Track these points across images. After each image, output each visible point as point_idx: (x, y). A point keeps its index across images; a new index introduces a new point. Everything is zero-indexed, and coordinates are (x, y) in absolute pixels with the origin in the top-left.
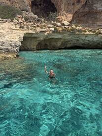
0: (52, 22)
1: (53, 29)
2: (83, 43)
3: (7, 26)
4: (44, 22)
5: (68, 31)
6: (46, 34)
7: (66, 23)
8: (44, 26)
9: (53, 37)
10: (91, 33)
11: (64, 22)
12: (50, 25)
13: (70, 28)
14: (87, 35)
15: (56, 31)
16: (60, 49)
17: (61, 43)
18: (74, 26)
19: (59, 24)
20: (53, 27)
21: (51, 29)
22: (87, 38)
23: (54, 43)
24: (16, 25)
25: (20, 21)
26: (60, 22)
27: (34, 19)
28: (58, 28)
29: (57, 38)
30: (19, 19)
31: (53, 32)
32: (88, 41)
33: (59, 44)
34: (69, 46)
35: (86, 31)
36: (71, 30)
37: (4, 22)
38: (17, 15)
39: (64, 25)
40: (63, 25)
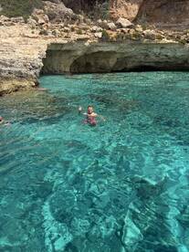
0: (100, 21)
1: (100, 35)
2: (157, 60)
3: (18, 31)
4: (85, 22)
5: (129, 38)
6: (87, 44)
7: (125, 23)
8: (84, 29)
9: (100, 49)
10: (171, 41)
11: (121, 20)
12: (95, 28)
13: (132, 31)
14: (163, 46)
15: (105, 39)
16: (113, 71)
17: (115, 60)
18: (139, 28)
19: (112, 25)
20: (100, 31)
21: (96, 34)
22: (163, 51)
23: (102, 62)
24: (33, 28)
25: (41, 21)
26: (114, 20)
27: (66, 16)
28: (109, 32)
29: (107, 52)
30: (38, 16)
31: (101, 40)
32: (166, 56)
33: (112, 62)
34: (130, 65)
35: (160, 38)
36: (135, 35)
37: (12, 24)
38: (36, 10)
39: (122, 27)
40: (120, 26)
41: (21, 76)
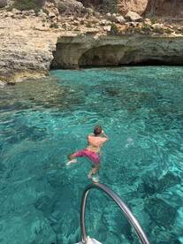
0: (109, 14)
1: (109, 28)
2: (164, 53)
3: (29, 25)
4: (94, 15)
5: (137, 31)
6: (96, 37)
7: (134, 16)
8: (94, 22)
9: (109, 43)
10: (180, 35)
11: (130, 14)
12: (104, 21)
13: (141, 25)
14: (172, 40)
15: (114, 32)
16: (121, 65)
17: (123, 53)
18: (148, 22)
19: (121, 18)
20: (109, 24)
21: (105, 28)
22: (172, 46)
23: (110, 55)
24: (44, 21)
25: (51, 14)
26: (123, 13)
27: (76, 9)
28: (118, 25)
29: (116, 46)
30: (48, 9)
31: (110, 33)
32: (175, 50)
33: (120, 56)
34: (138, 59)
35: (169, 32)
36: (144, 29)
37: (24, 17)
38: (47, 3)
39: (131, 20)
40: (129, 19)
41: (32, 68)
